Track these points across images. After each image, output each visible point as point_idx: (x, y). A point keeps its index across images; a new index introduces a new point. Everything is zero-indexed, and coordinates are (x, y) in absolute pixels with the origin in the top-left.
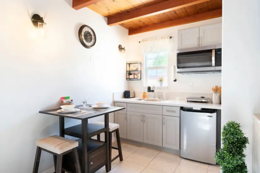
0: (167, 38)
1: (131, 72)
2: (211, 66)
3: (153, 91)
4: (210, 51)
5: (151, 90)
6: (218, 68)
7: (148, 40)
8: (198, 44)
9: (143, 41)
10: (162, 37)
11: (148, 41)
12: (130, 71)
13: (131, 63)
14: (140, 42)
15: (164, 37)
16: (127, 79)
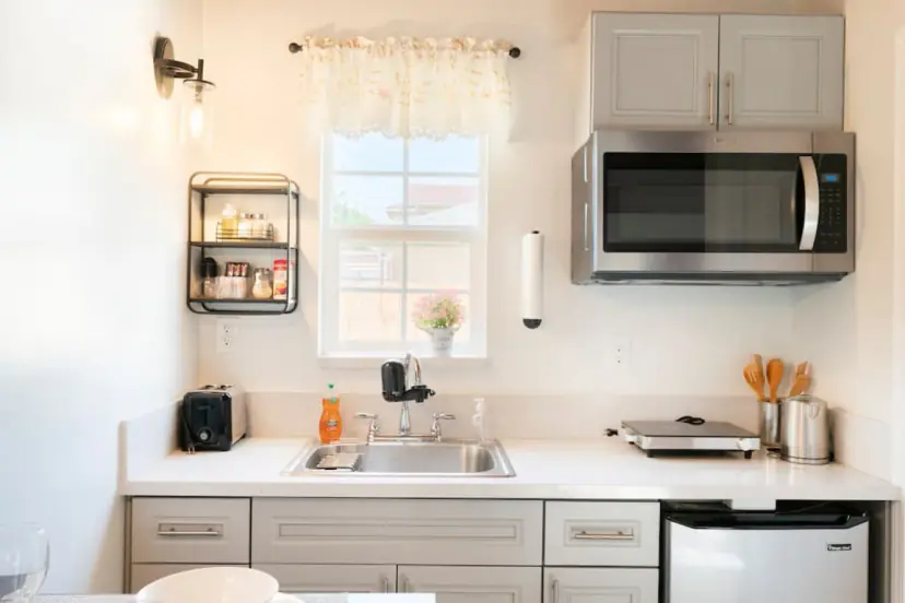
0: (494, 51)
1: (221, 258)
2: (794, 247)
3: (421, 393)
4: (790, 162)
5: (410, 383)
6: (830, 262)
7: (363, 41)
8: (712, 112)
9: (320, 45)
10: (459, 43)
11: (362, 53)
12: (203, 246)
13: (212, 184)
14: (295, 47)
15: (471, 42)
16: (189, 300)
